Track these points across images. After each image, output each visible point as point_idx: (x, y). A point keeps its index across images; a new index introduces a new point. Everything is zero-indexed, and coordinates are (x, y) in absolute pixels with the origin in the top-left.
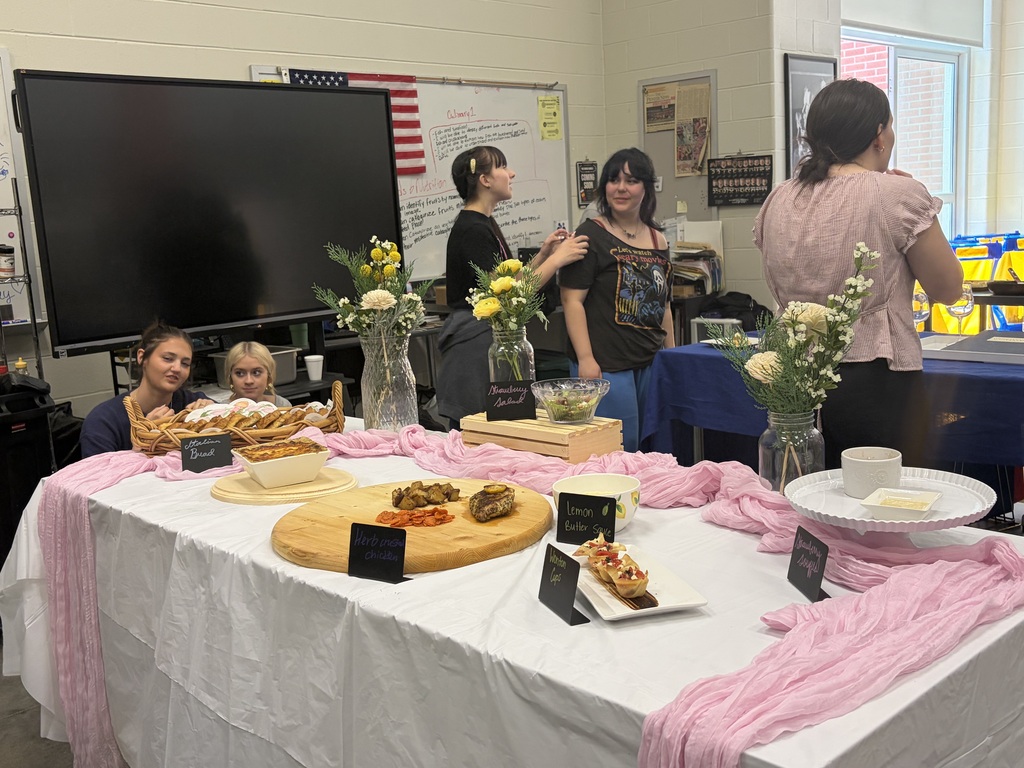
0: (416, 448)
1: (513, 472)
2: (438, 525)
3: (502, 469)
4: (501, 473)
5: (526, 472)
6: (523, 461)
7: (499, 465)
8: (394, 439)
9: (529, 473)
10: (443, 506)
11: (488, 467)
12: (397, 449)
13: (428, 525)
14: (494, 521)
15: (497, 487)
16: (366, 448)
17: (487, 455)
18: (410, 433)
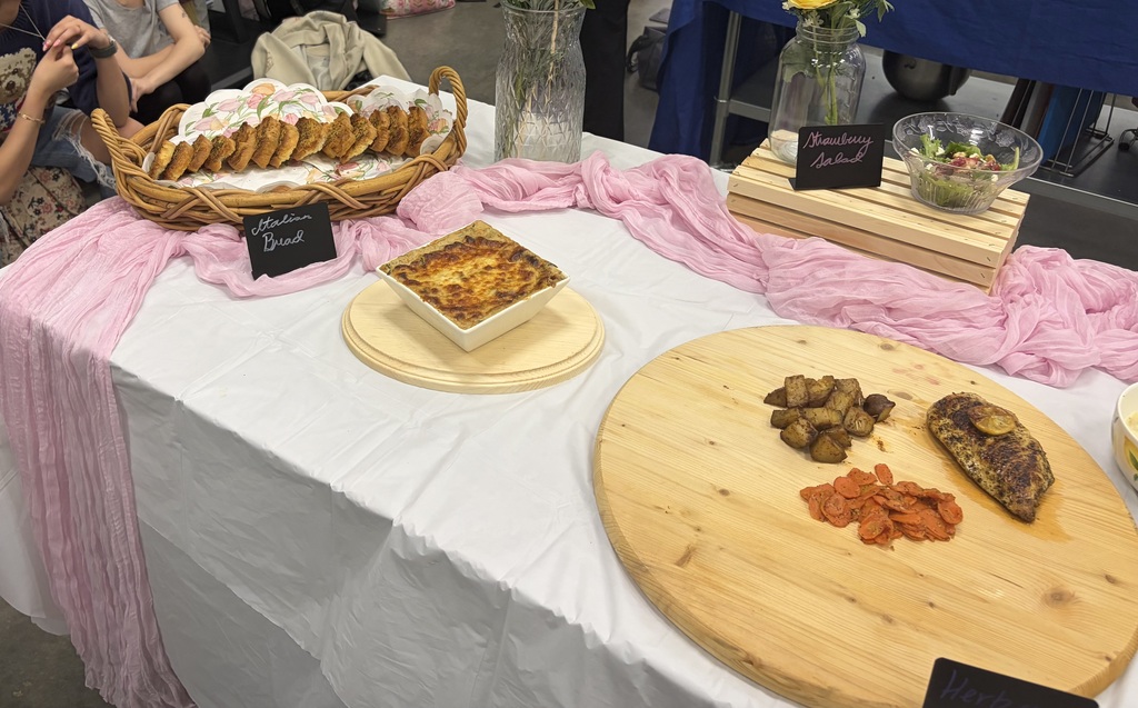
0: (620, 202)
1: (889, 310)
2: (953, 534)
3: (866, 302)
4: (866, 308)
5: (927, 317)
6: (918, 296)
7: (868, 297)
8: (563, 176)
9: (938, 323)
10: (880, 444)
11: (843, 297)
12: (583, 202)
13: (936, 538)
14: (1042, 513)
15: (997, 420)
16: (525, 196)
17: (821, 265)
18: (605, 177)
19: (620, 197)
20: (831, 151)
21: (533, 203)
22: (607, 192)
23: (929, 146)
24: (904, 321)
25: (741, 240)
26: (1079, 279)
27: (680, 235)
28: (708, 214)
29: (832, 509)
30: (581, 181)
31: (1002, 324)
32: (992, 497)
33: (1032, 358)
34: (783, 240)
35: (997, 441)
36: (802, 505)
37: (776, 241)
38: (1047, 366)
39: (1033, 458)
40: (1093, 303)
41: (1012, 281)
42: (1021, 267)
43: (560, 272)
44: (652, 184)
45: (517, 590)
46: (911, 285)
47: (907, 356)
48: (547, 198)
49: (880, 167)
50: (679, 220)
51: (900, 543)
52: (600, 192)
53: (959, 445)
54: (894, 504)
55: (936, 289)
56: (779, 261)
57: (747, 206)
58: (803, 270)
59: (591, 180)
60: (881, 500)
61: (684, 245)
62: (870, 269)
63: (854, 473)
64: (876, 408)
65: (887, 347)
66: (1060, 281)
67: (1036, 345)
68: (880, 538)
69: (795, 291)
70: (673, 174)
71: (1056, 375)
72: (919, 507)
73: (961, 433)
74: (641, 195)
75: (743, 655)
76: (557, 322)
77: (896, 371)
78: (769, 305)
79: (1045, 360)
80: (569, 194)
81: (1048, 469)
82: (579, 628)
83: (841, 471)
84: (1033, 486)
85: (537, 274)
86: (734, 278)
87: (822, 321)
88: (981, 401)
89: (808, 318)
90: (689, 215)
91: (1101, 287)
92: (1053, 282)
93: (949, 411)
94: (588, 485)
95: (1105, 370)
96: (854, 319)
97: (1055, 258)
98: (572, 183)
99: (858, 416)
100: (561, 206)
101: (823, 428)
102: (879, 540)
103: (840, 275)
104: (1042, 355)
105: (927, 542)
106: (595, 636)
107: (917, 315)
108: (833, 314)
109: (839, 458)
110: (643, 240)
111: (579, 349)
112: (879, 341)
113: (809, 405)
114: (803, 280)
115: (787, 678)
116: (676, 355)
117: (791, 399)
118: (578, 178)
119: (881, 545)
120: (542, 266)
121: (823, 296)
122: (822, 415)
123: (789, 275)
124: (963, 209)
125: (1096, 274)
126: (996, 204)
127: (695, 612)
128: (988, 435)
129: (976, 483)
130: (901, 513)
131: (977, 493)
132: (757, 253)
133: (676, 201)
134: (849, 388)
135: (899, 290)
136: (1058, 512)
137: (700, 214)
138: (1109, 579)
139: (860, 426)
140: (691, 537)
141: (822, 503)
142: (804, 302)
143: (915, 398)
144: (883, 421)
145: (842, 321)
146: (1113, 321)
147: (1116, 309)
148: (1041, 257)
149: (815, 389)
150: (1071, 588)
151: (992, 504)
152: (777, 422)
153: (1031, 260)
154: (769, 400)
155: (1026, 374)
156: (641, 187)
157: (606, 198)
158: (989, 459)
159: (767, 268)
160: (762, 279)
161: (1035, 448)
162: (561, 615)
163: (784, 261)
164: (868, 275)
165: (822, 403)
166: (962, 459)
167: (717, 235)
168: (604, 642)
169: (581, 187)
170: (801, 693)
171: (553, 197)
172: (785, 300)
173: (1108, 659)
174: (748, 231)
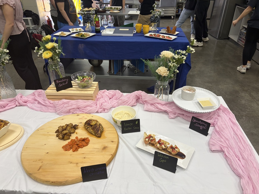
0: (26, 102)
1: (78, 108)
2: (88, 144)
3: (74, 108)
4: (74, 109)
5: (84, 108)
6: (82, 104)
7: (74, 107)
8: (13, 100)
9: (86, 108)
10: (77, 133)
11: (69, 109)
12: (18, 105)
13: (85, 146)
14: (103, 135)
15: (94, 122)
16: (4, 107)
17: (65, 104)
18: (21, 98)
19: (26, 101)
20: (61, 83)
21: (7, 108)
22: (22, 101)
23: (79, 78)
24: (81, 109)
25: (51, 103)
26: (107, 94)
27: (39, 106)
28: (44, 100)
29: (67, 148)
30: (17, 101)
31: (97, 105)
32: (94, 135)
33: (102, 109)
34: (57, 101)
35: (94, 126)
36: (62, 149)
37: (56, 102)
38: (104, 110)
39: (99, 126)
40: (111, 97)
41: (98, 97)
42: (99, 94)
43: (9, 122)
44: (33, 97)
45: (6, 190)
46: (81, 103)
47: (81, 116)
48: (10, 106)
49: (71, 83)
50: (39, 103)
51: (80, 150)
52: (21, 102)
53: (89, 129)
54: (78, 143)
55: (85, 102)
56: (57, 106)
57: (50, 97)
58: (62, 106)
59: (18, 100)
60: (75, 143)
61: (41, 107)
62: (73, 102)
63: (72, 140)
64: (75, 127)
65: (78, 115)
66: (105, 95)
67: (102, 107)
68: (76, 150)
69: (61, 110)
70: (36, 94)
71: (106, 111)
72: (83, 141)
73: (89, 126)
74: (31, 100)
75: (51, 182)
76: (12, 132)
77: (79, 119)
78: (58, 114)
79: (104, 109)
80: (15, 104)
81: (102, 127)
82: (20, 191)
83: (69, 140)
84: (100, 131)
85: (3, 124)
86: (51, 111)
87: (67, 114)
88: (92, 119)
89: (65, 114)
90: (40, 101)
91: (111, 94)
92: (104, 95)
93: (87, 123)
94: (20, 162)
95: (113, 107)
96: (73, 112)
97: (105, 91)
98: (15, 101)
99: (71, 130)
100: (13, 107)
101: (66, 134)
102: (75, 150)
103: (68, 105)
104: (103, 108)
105: (84, 147)
106: (23, 191)
107: (83, 108)
108: (69, 112)
109: (69, 139)
110: (32, 109)
111: (17, 136)
112: (76, 114)
113: (63, 131)
114: (62, 107)
115: (59, 182)
116: (38, 130)
117: (59, 131)
118: (16, 100)
119: (76, 151)
120: (4, 122)
121: (66, 110)
122: (65, 132)
123: (60, 107)
124: (86, 87)
125: (110, 92)
126: (92, 85)
127: (41, 178)
128: (93, 125)
129: (92, 134)
130: (79, 144)
131: (92, 135)
132: (53, 105)
133: (37, 99)
134: (70, 125)
135: (79, 104)
136: (105, 134)
137: (42, 101)
138: (112, 142)
139: (72, 131)
140: (41, 164)
141: (66, 148)
142: (63, 112)
143: (83, 123)
144: (77, 129)
145: (71, 113)
146: (113, 99)
147: (114, 97)
148: (103, 92)
149: (64, 127)
150: (106, 145)
151: (95, 136)
152: (57, 136)
153: (101, 93)
154: (56, 132)
155: (102, 112)
156: (30, 99)
157: (22, 103)
158: (93, 129)
159: (56, 107)
160: (55, 109)
161: (100, 125)
162: (16, 190)
163: (58, 105)
164: (73, 103)
165: (65, 129)
166: (89, 131)
167: (46, 104)
168: (25, 192)
169: (16, 102)
170: (62, 183)
171: (11, 105)
172: (60, 112)
173: (112, 155)
174: (51, 101)
